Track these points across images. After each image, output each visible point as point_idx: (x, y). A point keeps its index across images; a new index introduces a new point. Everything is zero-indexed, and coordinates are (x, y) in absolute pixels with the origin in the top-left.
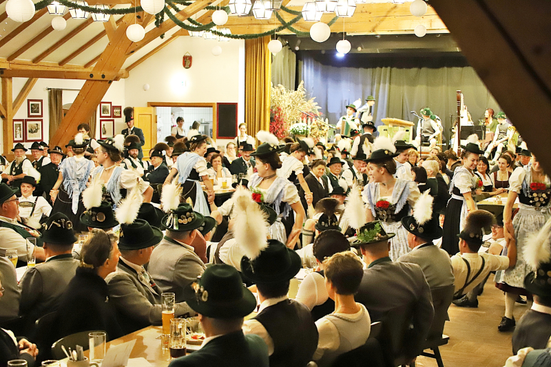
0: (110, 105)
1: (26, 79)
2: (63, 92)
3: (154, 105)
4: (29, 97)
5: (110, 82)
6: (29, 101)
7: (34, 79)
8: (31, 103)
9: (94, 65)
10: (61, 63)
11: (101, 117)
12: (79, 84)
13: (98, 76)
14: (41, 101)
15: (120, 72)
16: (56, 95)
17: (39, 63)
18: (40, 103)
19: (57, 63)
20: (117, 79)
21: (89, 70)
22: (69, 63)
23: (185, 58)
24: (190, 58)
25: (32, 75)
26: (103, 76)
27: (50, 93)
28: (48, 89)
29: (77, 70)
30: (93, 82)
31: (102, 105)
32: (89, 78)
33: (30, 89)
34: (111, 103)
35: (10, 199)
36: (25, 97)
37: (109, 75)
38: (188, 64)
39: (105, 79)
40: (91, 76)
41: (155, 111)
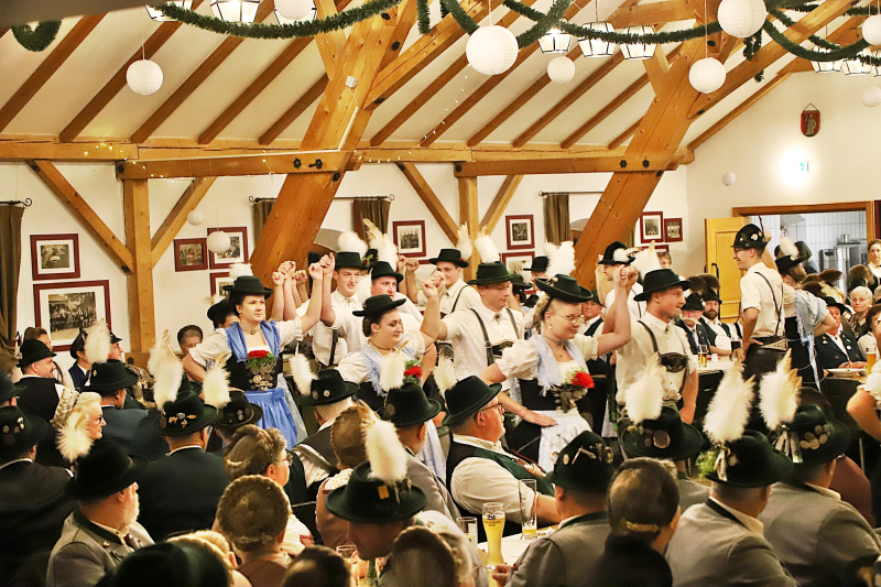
0: (658, 217)
1: (502, 178)
2: (571, 197)
3: (745, 213)
4: (508, 211)
5: (660, 174)
6: (508, 218)
7: (516, 176)
8: (512, 222)
9: (626, 143)
10: (566, 144)
11: (643, 241)
12: (601, 180)
13: (635, 163)
14: (531, 217)
15: (677, 154)
16: (557, 205)
17: (524, 147)
18: (528, 221)
19: (558, 143)
20: (672, 167)
21: (619, 152)
22: (579, 143)
23: (805, 115)
24: (817, 115)
25: (513, 171)
26: (646, 163)
27: (547, 202)
28: (543, 194)
29: (597, 155)
30: (627, 176)
31: (645, 218)
32: (619, 168)
33: (510, 195)
34: (661, 213)
36: (501, 211)
37: (656, 160)
38: (812, 126)
39: (649, 169)
40: (623, 164)
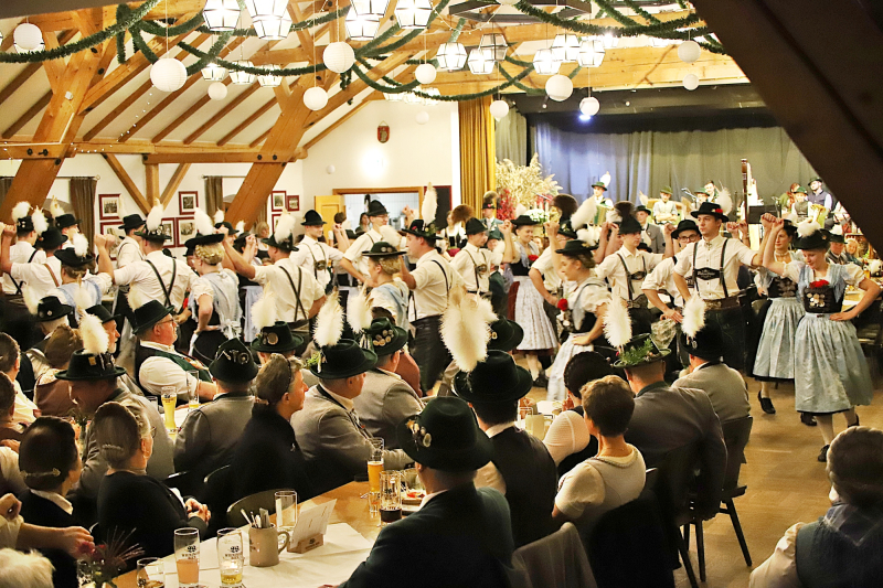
0: (283, 194)
1: (177, 165)
2: (224, 180)
3: (341, 192)
4: (180, 189)
5: (284, 165)
6: (180, 193)
7: (186, 164)
8: (183, 196)
9: (262, 144)
10: (220, 143)
11: (273, 210)
12: (245, 168)
13: (267, 157)
14: (196, 193)
15: (296, 151)
16: (214, 184)
17: (191, 145)
18: (194, 195)
19: (215, 142)
20: (292, 160)
21: (257, 149)
22: (230, 143)
23: (380, 129)
24: (387, 129)
25: (184, 160)
26: (275, 157)
27: (207, 183)
28: (205, 177)
29: (242, 151)
30: (262, 166)
31: (274, 194)
32: (257, 160)
33: (182, 177)
34: (285, 192)
35: (164, 319)
36: (175, 188)
37: (282, 155)
38: (384, 135)
39: (277, 161)
40: (260, 157)
41: (343, 200)
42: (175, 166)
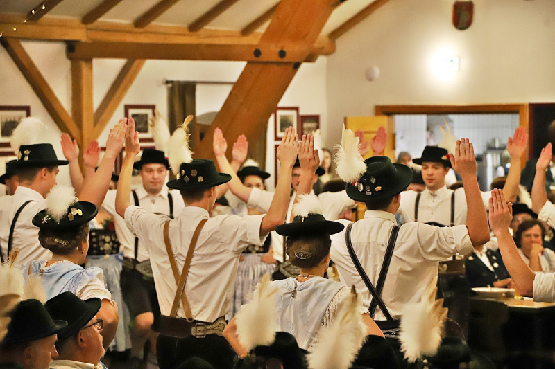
0: (294, 113)
2: (199, 88)
3: (389, 111)
4: (128, 99)
5: (297, 66)
6: (127, 108)
7: (137, 62)
8: (132, 112)
9: (262, 29)
10: (195, 26)
11: (277, 139)
12: (234, 70)
13: (270, 52)
14: (153, 107)
15: (316, 45)
16: (182, 95)
17: (147, 28)
18: (149, 112)
19: (185, 26)
20: (311, 58)
21: (253, 40)
22: (210, 27)
23: (457, 7)
24: (470, 7)
25: (134, 54)
26: (282, 54)
27: (171, 92)
28: (168, 82)
29: (223, 41)
30: (260, 67)
31: (280, 113)
32: (254, 58)
33: (130, 82)
34: (296, 109)
36: (120, 99)
37: (294, 49)
38: (464, 17)
39: (285, 60)
40: (257, 53)
41: (392, 124)
42: (119, 63)
